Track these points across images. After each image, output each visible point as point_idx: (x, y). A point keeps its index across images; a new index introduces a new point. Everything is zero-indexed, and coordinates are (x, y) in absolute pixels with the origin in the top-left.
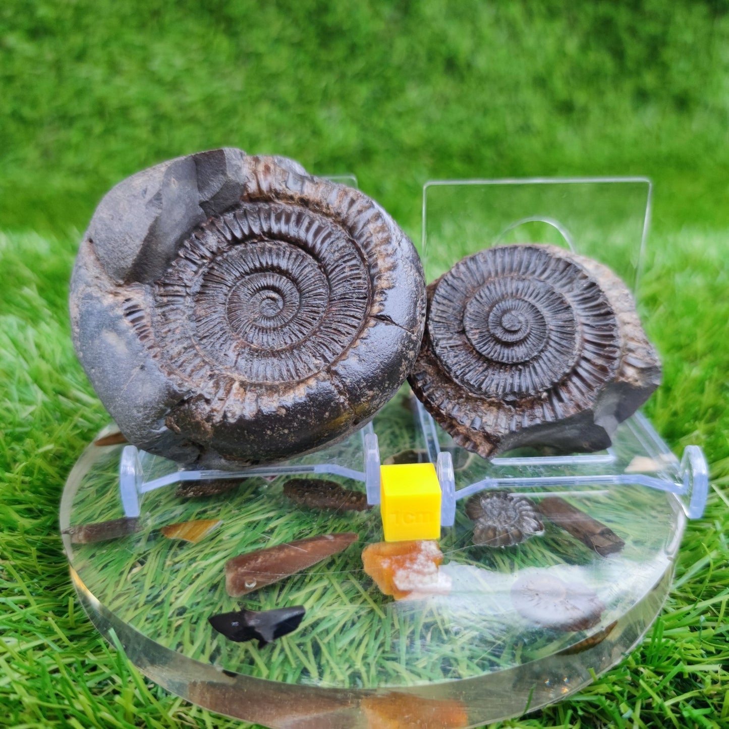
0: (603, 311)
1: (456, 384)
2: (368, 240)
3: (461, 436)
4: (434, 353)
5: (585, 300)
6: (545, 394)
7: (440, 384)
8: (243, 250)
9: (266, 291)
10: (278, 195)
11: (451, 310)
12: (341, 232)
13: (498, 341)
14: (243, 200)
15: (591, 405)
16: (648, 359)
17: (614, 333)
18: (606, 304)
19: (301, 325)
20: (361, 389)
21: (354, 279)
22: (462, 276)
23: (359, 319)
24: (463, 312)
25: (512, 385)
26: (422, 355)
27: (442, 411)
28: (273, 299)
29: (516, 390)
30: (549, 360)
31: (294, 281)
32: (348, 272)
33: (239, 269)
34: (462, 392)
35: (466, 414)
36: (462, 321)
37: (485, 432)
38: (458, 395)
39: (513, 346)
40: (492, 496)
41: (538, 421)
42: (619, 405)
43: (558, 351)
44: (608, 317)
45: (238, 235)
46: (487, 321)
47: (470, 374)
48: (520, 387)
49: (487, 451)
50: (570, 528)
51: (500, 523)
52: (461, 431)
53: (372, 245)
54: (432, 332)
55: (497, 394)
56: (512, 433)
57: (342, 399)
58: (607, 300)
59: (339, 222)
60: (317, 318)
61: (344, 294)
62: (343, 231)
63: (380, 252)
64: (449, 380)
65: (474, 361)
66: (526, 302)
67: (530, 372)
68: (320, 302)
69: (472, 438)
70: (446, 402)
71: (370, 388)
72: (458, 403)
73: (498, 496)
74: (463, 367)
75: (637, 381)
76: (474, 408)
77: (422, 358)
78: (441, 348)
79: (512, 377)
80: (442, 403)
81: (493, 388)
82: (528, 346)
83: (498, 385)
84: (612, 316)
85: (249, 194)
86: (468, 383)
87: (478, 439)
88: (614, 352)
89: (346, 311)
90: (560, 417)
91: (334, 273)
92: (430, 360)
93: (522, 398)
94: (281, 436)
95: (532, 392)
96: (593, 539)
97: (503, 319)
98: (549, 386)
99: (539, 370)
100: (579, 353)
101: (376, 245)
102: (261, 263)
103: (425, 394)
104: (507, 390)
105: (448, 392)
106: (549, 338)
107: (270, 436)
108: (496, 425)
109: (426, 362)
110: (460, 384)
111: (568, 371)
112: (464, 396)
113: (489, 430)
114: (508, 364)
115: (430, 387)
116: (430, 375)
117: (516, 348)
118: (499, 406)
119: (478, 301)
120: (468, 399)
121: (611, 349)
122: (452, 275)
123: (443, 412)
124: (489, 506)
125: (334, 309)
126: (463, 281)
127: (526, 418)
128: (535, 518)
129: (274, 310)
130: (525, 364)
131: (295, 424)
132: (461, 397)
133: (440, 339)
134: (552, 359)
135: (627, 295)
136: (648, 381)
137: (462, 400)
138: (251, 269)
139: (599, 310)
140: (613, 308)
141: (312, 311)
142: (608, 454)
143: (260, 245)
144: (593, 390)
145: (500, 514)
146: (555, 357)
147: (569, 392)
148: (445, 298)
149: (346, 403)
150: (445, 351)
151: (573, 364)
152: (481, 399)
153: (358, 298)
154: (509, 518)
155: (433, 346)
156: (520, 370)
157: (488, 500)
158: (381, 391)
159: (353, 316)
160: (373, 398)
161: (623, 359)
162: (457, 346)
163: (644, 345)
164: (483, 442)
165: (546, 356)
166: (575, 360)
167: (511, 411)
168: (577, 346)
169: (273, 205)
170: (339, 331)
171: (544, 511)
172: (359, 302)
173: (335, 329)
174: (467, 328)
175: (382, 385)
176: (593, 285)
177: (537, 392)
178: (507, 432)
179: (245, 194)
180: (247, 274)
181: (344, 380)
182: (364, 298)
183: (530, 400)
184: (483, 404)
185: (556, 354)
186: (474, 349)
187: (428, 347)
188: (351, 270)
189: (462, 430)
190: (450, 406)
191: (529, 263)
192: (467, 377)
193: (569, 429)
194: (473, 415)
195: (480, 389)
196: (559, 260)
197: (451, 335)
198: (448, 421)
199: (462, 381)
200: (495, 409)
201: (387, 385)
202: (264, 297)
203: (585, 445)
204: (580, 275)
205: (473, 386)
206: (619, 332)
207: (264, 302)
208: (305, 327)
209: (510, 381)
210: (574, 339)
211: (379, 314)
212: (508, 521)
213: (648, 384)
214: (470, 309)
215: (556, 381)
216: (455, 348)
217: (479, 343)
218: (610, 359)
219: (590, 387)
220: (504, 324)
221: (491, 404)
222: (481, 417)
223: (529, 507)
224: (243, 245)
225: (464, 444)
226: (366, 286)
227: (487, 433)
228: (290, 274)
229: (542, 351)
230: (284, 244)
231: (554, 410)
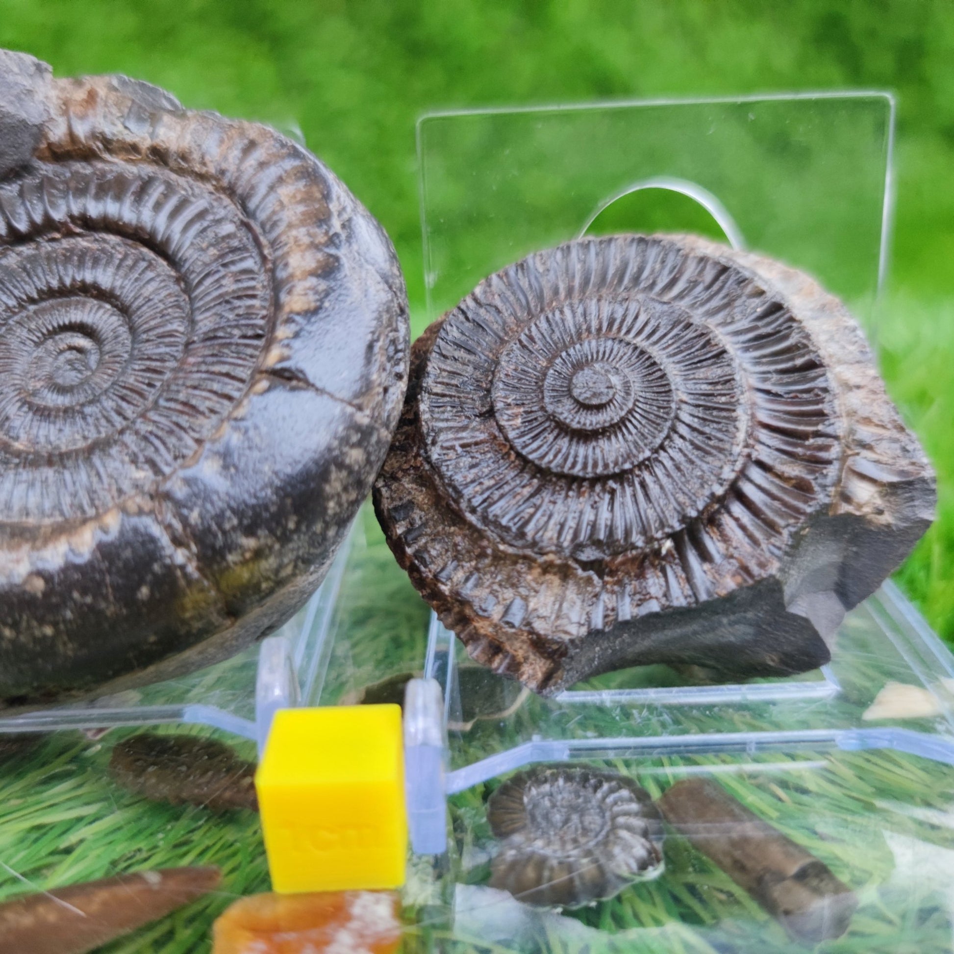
0: (799, 362)
1: (471, 526)
2: (275, 218)
3: (484, 643)
4: (428, 459)
5: (760, 340)
6: (668, 544)
7: (440, 528)
8: (34, 256)
9: (69, 334)
10: (108, 144)
11: (470, 369)
12: (227, 208)
13: (563, 429)
14: (40, 158)
15: (774, 568)
16: (903, 464)
17: (825, 407)
18: (805, 346)
19: (123, 398)
20: (224, 533)
21: (239, 298)
22: (497, 302)
23: (242, 381)
24: (493, 372)
25: (594, 526)
26: (405, 466)
27: (443, 587)
28: (80, 350)
29: (602, 536)
30: (678, 468)
31: (124, 310)
32: (229, 285)
33: (16, 292)
34: (485, 543)
35: (493, 593)
36: (488, 391)
37: (532, 632)
38: (477, 551)
39: (597, 439)
40: (554, 778)
41: (654, 606)
42: (843, 569)
43: (697, 448)
44: (812, 374)
45: (22, 226)
46: (541, 389)
47: (502, 503)
48: (611, 530)
49: (540, 675)
50: (727, 861)
51: (563, 843)
52: (482, 631)
53: (282, 227)
54: (425, 417)
55: (559, 546)
56: (594, 634)
57: (180, 556)
58: (807, 336)
59: (224, 190)
60: (158, 384)
61: (215, 330)
62: (233, 206)
63: (296, 240)
64: (457, 518)
65: (512, 474)
66: (628, 344)
67: (634, 496)
68: (168, 350)
69: (507, 647)
70: (451, 566)
71: (250, 531)
72: (477, 569)
73: (569, 778)
74: (488, 488)
75: (880, 512)
76: (509, 578)
77: (405, 471)
78: (442, 447)
79: (594, 506)
80: (443, 569)
81: (551, 533)
82: (629, 438)
83: (562, 526)
84: (819, 371)
85: (50, 145)
86: (496, 524)
87: (519, 649)
88: (826, 448)
89: (213, 364)
90: (703, 597)
91: (202, 288)
92: (421, 477)
93: (615, 554)
94: (36, 640)
95: (638, 540)
96: (777, 892)
97: (574, 381)
98: (678, 527)
99: (654, 489)
100: (746, 451)
101: (290, 226)
102: (61, 280)
103: (409, 551)
104: (582, 537)
105: (456, 545)
106: (677, 418)
107: (13, 642)
108: (558, 617)
109: (414, 481)
110: (479, 525)
111: (719, 491)
112: (489, 551)
113: (540, 627)
114: (584, 479)
115: (421, 535)
116: (422, 510)
117: (603, 443)
118: (565, 573)
119: (524, 347)
120: (499, 558)
121: (820, 441)
122: (476, 300)
123: (445, 589)
124: (547, 803)
125: (191, 360)
126: (498, 311)
127: (627, 600)
128: (645, 834)
129: (80, 371)
130: (621, 477)
131: (69, 614)
132: (482, 555)
133: (441, 430)
134: (685, 466)
135: (854, 330)
136: (907, 512)
137: (487, 561)
138: (40, 292)
139: (792, 359)
140: (822, 353)
141: (148, 370)
142: (823, 678)
143: (66, 243)
144: (780, 533)
145: (566, 821)
146: (692, 462)
147: (725, 539)
148: (458, 346)
149: (191, 568)
150: (452, 454)
151: (732, 476)
152: (525, 557)
153: (244, 337)
154: (585, 831)
155: (426, 445)
156: (613, 492)
157: (546, 787)
158: (279, 539)
159: (227, 375)
160: (258, 554)
161: (849, 462)
162: (476, 444)
163: (895, 434)
164: (532, 657)
165: (672, 459)
166: (738, 466)
167: (594, 586)
168: (741, 436)
169: (100, 165)
170: (193, 407)
171: (671, 816)
172: (247, 346)
173: (185, 404)
174: (499, 405)
175: (278, 523)
176: (776, 308)
177: (650, 540)
178: (583, 631)
179: (43, 146)
180: (32, 301)
181: (185, 511)
182: (258, 337)
183: (634, 559)
184: (530, 568)
185: (694, 455)
186: (512, 448)
187: (419, 448)
188: (239, 281)
189: (484, 628)
190: (460, 575)
191: (641, 270)
192: (495, 510)
193: (732, 624)
194: (509, 594)
195: (521, 534)
196: (703, 260)
197: (466, 422)
198: (456, 609)
199: (485, 519)
200: (556, 580)
201: (291, 525)
202: (62, 346)
203: (771, 660)
204: (749, 289)
205: (507, 529)
206: (836, 402)
207: (62, 358)
208: (128, 402)
209: (589, 516)
210: (735, 420)
211: (279, 366)
212: (582, 840)
213: (906, 519)
214: (507, 367)
215: (693, 514)
216: (473, 449)
217: (522, 435)
218: (816, 463)
219: (771, 527)
220: (576, 392)
221: (547, 568)
222: (525, 599)
223: (634, 807)
224: (33, 245)
225: (490, 661)
226: (264, 312)
227: (538, 635)
228: (117, 298)
229: (662, 447)
230: (113, 239)
231: (689, 580)
